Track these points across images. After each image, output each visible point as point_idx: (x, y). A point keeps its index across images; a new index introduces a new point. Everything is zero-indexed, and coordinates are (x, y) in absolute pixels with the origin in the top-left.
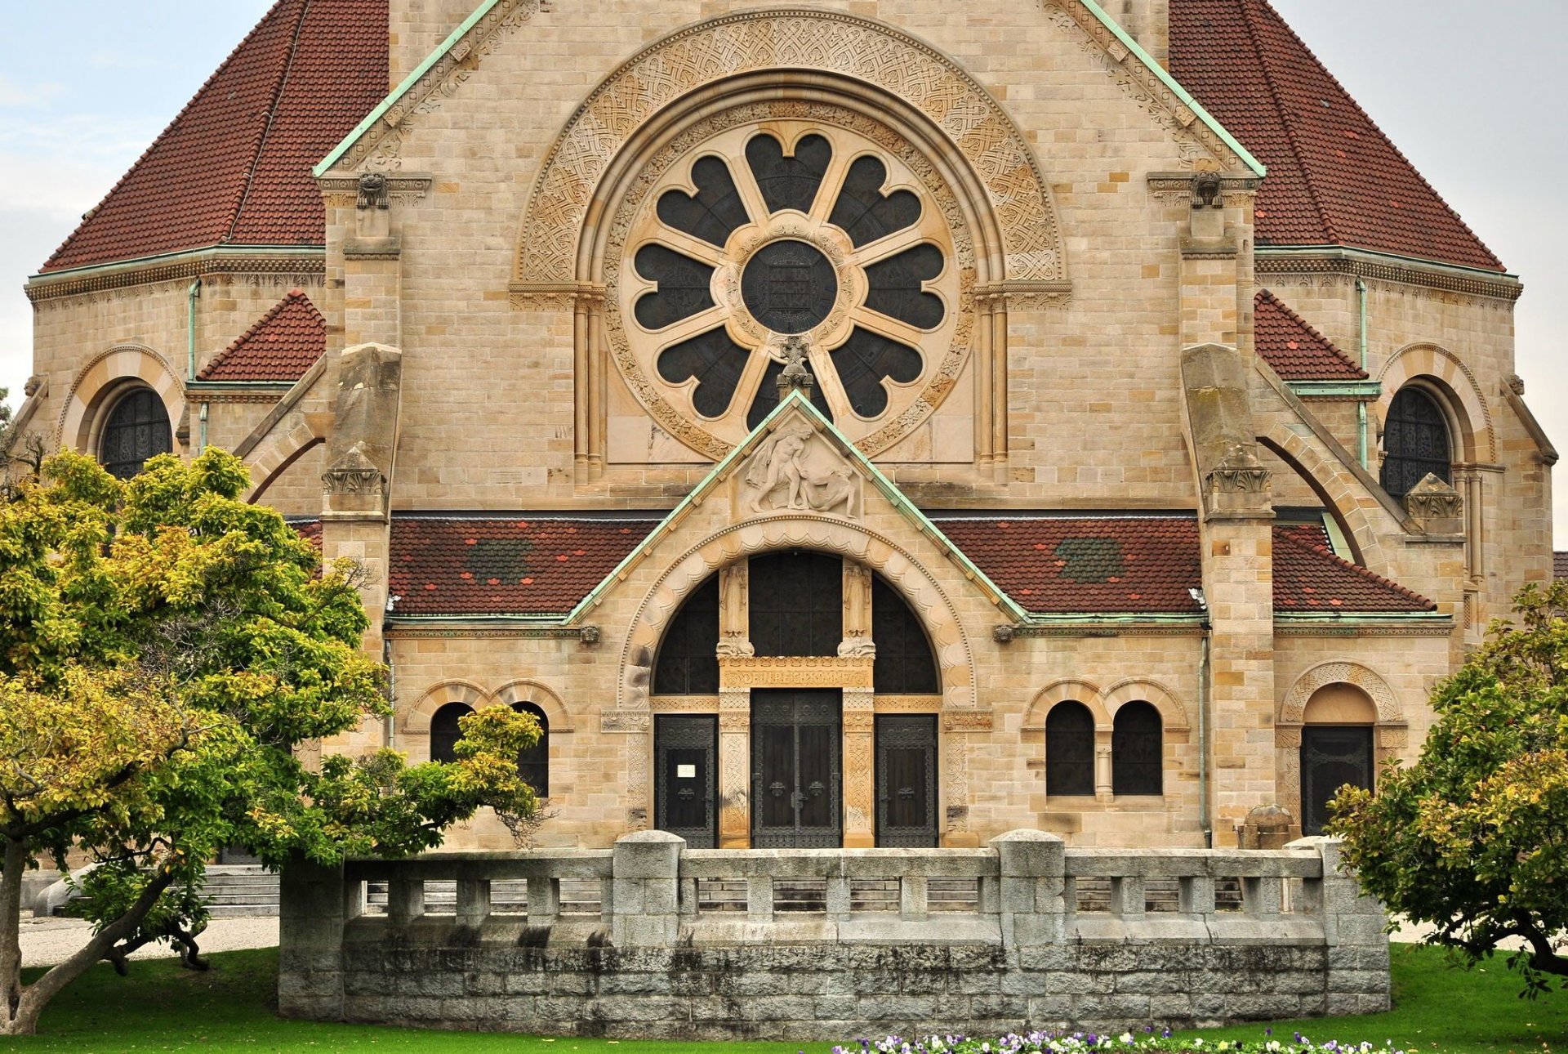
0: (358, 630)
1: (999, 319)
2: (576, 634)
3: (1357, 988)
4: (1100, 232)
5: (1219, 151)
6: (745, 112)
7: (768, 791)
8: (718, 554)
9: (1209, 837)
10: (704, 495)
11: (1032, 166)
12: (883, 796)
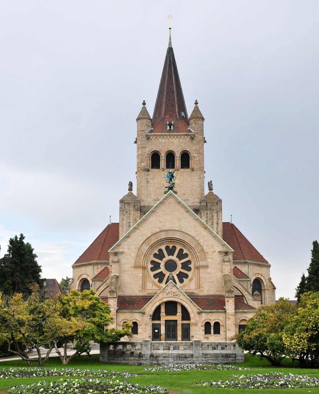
0: (110, 312)
1: (199, 270)
2: (142, 312)
3: (240, 360)
4: (212, 259)
5: (227, 248)
6: (165, 243)
7: (167, 334)
8: (160, 302)
9: (226, 340)
10: (159, 294)
11: (203, 250)
12: (183, 334)
